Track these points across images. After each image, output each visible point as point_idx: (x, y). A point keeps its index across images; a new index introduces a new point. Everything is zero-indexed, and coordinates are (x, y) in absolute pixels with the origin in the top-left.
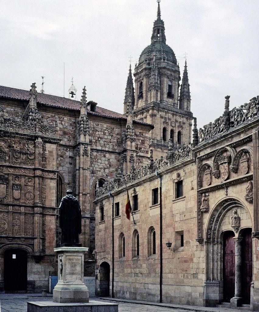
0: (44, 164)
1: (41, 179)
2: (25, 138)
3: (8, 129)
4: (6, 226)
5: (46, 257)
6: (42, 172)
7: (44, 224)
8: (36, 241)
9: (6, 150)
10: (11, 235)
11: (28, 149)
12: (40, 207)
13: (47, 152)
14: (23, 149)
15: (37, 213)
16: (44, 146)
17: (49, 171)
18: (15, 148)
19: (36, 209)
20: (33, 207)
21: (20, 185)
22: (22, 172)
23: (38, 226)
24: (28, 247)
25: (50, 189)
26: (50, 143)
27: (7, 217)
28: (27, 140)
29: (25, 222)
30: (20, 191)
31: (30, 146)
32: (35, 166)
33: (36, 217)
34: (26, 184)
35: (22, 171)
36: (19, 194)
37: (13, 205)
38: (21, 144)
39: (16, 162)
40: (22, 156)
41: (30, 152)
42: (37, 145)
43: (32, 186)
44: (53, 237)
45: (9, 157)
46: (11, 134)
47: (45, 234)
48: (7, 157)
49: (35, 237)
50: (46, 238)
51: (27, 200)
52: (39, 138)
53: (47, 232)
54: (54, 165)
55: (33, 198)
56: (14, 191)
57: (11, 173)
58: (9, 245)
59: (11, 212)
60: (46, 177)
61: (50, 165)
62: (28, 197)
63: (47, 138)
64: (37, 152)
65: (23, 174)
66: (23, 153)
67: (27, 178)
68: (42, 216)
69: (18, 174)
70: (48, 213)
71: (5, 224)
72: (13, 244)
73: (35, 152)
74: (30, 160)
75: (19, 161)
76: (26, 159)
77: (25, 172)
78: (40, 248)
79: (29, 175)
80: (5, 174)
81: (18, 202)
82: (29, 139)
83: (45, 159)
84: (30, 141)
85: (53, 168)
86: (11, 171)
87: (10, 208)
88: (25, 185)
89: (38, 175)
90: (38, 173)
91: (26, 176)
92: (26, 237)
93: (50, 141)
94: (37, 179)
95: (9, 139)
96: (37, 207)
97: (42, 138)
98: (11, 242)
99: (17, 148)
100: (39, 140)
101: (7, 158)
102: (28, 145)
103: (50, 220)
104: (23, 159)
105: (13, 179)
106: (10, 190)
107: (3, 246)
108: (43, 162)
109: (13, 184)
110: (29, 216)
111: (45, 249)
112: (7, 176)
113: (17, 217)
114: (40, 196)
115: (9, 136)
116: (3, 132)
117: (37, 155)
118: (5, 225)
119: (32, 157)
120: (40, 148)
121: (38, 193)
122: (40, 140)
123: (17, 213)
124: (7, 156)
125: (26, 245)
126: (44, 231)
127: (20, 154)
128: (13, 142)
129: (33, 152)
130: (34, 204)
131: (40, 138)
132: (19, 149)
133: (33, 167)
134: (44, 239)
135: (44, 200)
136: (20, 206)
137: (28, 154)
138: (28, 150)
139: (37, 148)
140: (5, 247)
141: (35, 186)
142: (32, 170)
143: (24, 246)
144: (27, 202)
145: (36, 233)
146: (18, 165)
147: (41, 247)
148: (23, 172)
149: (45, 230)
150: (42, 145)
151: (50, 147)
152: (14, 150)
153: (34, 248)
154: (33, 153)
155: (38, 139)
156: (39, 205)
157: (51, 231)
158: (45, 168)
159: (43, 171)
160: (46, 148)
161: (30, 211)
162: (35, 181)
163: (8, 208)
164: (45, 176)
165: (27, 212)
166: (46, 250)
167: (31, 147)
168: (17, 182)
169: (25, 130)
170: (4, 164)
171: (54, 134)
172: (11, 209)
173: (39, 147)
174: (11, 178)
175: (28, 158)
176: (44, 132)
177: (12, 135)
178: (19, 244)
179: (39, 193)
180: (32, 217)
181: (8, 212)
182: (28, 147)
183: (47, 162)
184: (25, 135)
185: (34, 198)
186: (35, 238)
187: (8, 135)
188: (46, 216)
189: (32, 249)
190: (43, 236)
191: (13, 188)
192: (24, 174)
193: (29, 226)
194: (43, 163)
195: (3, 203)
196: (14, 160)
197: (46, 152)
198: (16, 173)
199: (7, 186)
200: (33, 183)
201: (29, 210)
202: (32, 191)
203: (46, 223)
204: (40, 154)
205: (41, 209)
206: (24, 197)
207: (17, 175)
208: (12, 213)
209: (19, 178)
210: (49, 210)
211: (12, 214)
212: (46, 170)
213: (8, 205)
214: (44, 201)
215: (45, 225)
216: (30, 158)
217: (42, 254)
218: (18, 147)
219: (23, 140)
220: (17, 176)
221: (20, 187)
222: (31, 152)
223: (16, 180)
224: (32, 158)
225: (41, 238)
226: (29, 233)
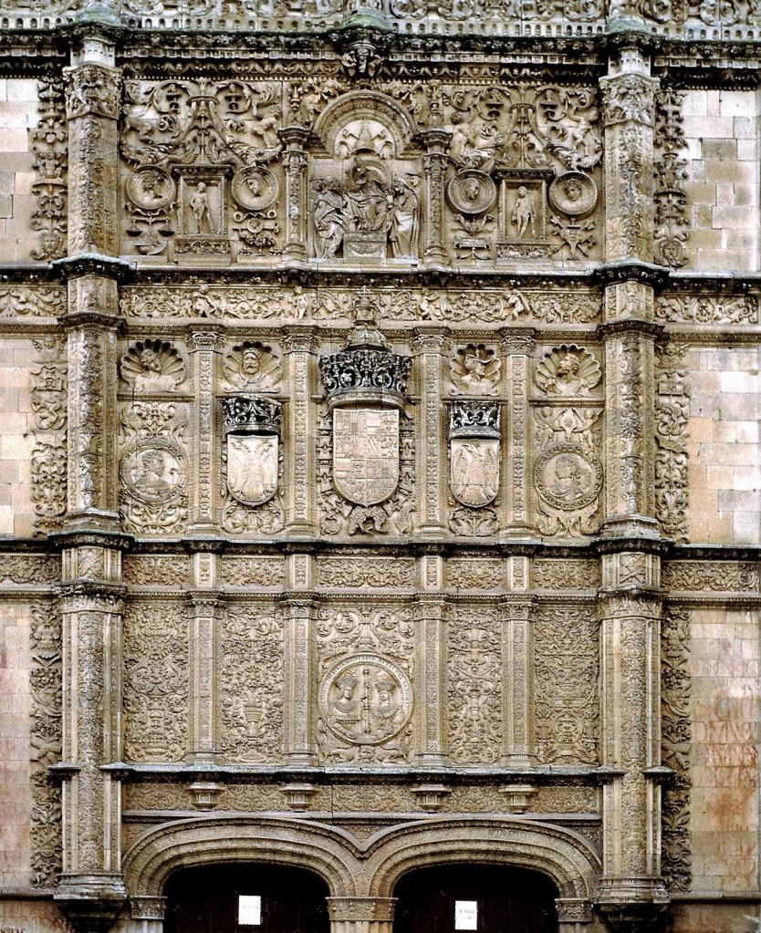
0: (672, 242)
1: (647, 346)
2: (532, 67)
3: (409, 26)
4: (403, 698)
5: (692, 911)
6: (657, 295)
7: (670, 678)
8: (613, 795)
9: (401, 170)
10: (435, 765)
11: (556, 142)
12: (646, 547)
13: (691, 153)
14: (515, 148)
15: (621, 595)
16: (669, 108)
17: (703, 282)
18: (459, 150)
19: (611, 564)
20: (592, 553)
21: (498, 404)
22: (508, 309)
23: (624, 688)
24: (565, 849)
25: (721, 416)
26: (715, 80)
27: (407, 634)
28: (546, 79)
29: (537, 669)
30: (495, 446)
31: (566, 123)
32: (603, 260)
33: (617, 622)
34: (537, 394)
35: (513, 305)
36: (494, 469)
37: (449, 551)
38: (504, 116)
39: (467, 243)
40: (508, 198)
41: (567, 164)
42: (615, 102)
43: (581, 404)
44: (743, 766)
45: (419, 213)
46: (428, 52)
47: (684, 747)
48: (400, 216)
49: (606, 768)
50: (696, 774)
51: (547, 508)
52: (625, 56)
53: (698, 733)
54: (746, 241)
55: (589, 491)
56: (455, 446)
57: (434, 322)
58: (429, 837)
59: (434, 596)
60: (688, 328)
61: (715, 241)
62: (557, 486)
63: (691, 44)
64: (615, 156)
65: (519, 323)
66: (512, 175)
67: (547, 349)
68: (657, 615)
69: (481, 325)
70: (706, 593)
71: (394, 686)
72: (449, 825)
73: (599, 165)
74: (565, 223)
75: (493, 234)
76: (539, 220)
77: (536, 305)
78: (642, 846)
79: (558, 325)
80: (392, 336)
81: (484, 528)
82: (557, 75)
83: (675, 200)
84: (563, 91)
85: (740, 260)
86: (436, 307)
87: (431, 570)
88: (536, 403)
89: (625, 316)
90: (627, 301)
91: (537, 335)
92: (544, 770)
93: (713, 69)
94: (621, 348)
95: (420, 89)
96: (619, 546)
97: (650, 50)
98: (437, 809)
99: (470, 144)
100: (626, 68)
101: (406, 223)
102: (548, 116)
103: (725, 645)
104: (515, 222)
105: (446, 368)
106: (426, 445)
107: (379, 844)
108: (658, 221)
109: (451, 402)
110: (567, 619)
111: (688, 852)
112: (403, 350)
113: (475, 634)
114: (638, 467)
115: (414, 73)
116: (373, 41)
117: (614, 178)
118: (392, 689)
119: (585, 200)
120: (631, 125)
121: (624, 448)
122: (633, 65)
123: (480, 601)
124: (403, 207)
125: (549, 833)
126: (674, 728)
127: (498, 183)
128: (448, 112)
129: (590, 160)
130: (597, 534)
131: (635, 55)
132: (484, 154)
133: (590, 267)
134: (670, 784)
135: (671, 500)
136: (501, 552)
137: (550, 178)
138: (551, 150)
139: (611, 127)
140: (391, 848)
141: (602, 404)
142: (585, 290)
143: (532, 838)
144: (554, 524)
145: (617, 742)
146: (479, 263)
147: (655, 845)
148: (519, 307)
149: (684, 721)
150: (648, 100)
151: (713, 116)
152: (450, 161)
153: (599, 848)
154: (588, 170)
155: (617, 64)
156: (630, 532)
157: (725, 727)
158: (678, 267)
159: (661, 284)
160: (683, 127)
161: (568, 584)
162: (602, 369)
163: (411, 574)
164: (678, 325)
165: (550, 592)
166: (696, 868)
167: (575, 127)
168: (479, 387)
169: (530, 14)
170: (385, 265)
171: (738, 22)
172: (432, 580)
173: (629, 116)
174: (429, 359)
175: (552, 207)
176: (666, 17)
177: (437, 58)
178: (493, 825)
179: (630, 445)
180: (584, 627)
181: (414, 598)
182: (554, 129)
183: (696, 226)
184: (524, 44)
185: (601, 487)
186: (610, 778)
187: (408, 65)
188: (694, 615)
189: (592, 861)
190: (663, 763)
191: (446, 428)
192: (529, 321)
193: (563, 692)
194: (663, 230)
195: (377, 539)
196: (454, 231)
197: (683, 154)
198: (467, 324)
199: (402, 415)
200: (594, 380)
201: (564, 578)
202: (585, 441)
203: (689, 668)
204: (637, 164)
205: (652, 564)
206: (531, 483)
207: (475, 334)
208: (442, 602)
209: (491, 352)
210: (711, 569)
211: (445, 609)
212: (680, 280)
213: (415, 550)
214: (678, 503)
215: (685, 683)
216: (567, 205)
217: (661, 896)
218: (481, 142)
219: (515, 88)
220: (477, 346)
221: (494, 415)
222: (574, 164)
223: (467, 371)
224: (579, 203)
225: (648, 776)
226: (568, 741)
